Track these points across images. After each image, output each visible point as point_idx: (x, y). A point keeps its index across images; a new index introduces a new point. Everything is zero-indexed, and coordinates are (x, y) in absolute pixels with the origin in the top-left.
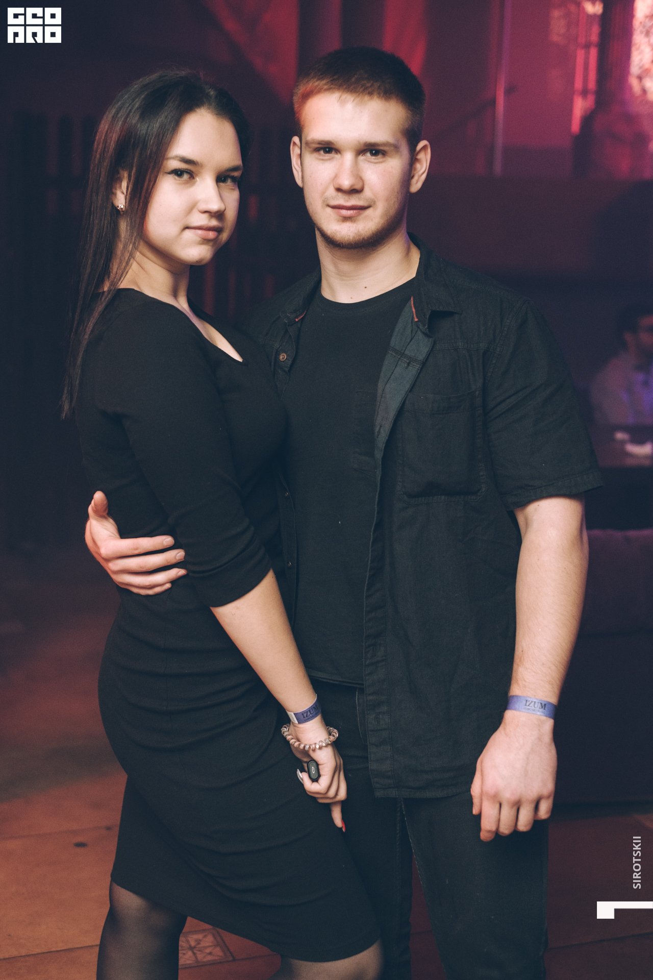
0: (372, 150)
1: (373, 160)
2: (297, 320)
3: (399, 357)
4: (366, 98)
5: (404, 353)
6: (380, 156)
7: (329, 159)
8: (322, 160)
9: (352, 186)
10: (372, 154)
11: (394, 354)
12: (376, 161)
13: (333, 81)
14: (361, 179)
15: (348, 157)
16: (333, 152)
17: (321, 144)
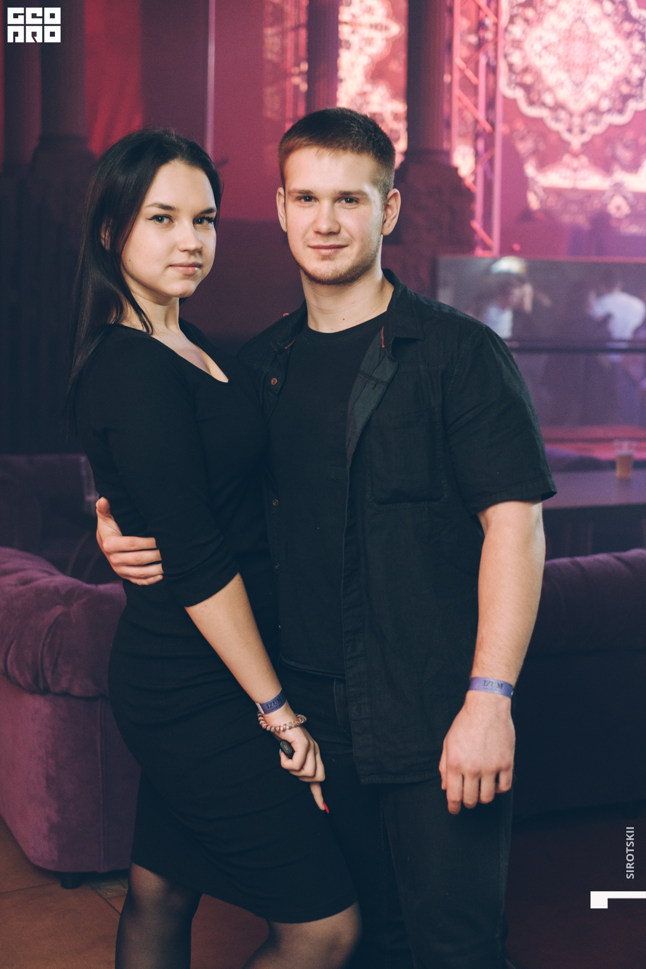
0: (348, 198)
1: (347, 207)
2: (286, 348)
3: (367, 379)
4: (341, 152)
5: (371, 376)
6: (354, 203)
7: (309, 207)
8: (303, 207)
9: (330, 229)
10: (347, 202)
11: (363, 377)
12: (349, 207)
13: (311, 138)
14: (337, 222)
15: (326, 204)
16: (313, 200)
17: (303, 193)
